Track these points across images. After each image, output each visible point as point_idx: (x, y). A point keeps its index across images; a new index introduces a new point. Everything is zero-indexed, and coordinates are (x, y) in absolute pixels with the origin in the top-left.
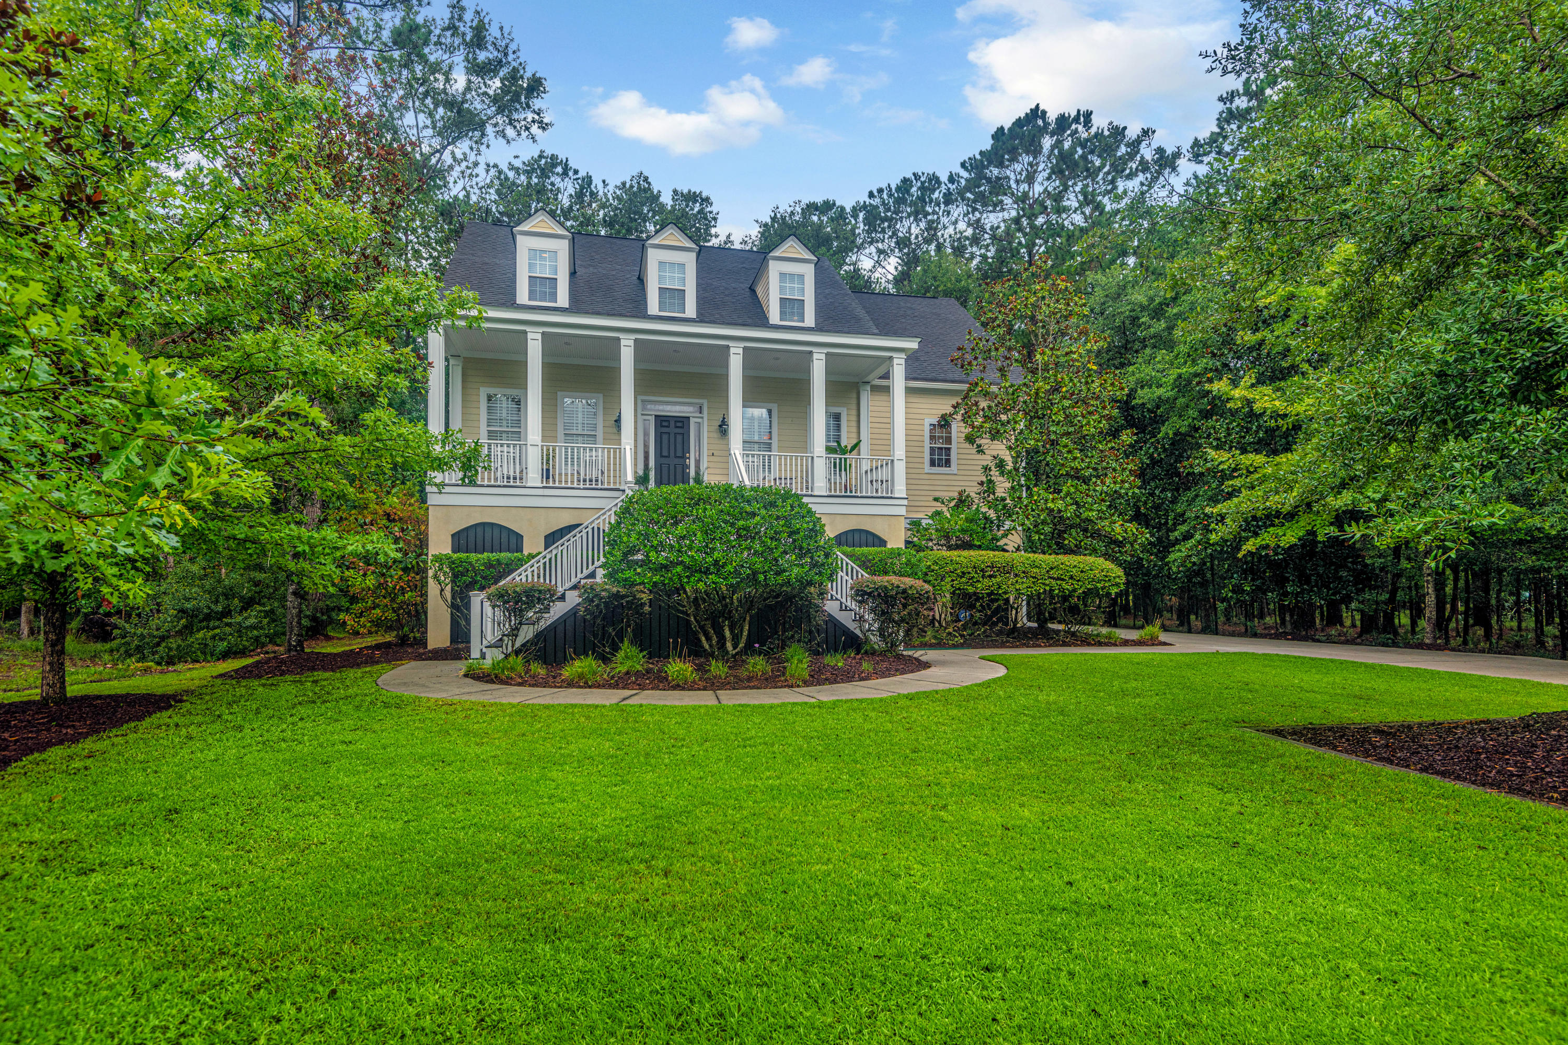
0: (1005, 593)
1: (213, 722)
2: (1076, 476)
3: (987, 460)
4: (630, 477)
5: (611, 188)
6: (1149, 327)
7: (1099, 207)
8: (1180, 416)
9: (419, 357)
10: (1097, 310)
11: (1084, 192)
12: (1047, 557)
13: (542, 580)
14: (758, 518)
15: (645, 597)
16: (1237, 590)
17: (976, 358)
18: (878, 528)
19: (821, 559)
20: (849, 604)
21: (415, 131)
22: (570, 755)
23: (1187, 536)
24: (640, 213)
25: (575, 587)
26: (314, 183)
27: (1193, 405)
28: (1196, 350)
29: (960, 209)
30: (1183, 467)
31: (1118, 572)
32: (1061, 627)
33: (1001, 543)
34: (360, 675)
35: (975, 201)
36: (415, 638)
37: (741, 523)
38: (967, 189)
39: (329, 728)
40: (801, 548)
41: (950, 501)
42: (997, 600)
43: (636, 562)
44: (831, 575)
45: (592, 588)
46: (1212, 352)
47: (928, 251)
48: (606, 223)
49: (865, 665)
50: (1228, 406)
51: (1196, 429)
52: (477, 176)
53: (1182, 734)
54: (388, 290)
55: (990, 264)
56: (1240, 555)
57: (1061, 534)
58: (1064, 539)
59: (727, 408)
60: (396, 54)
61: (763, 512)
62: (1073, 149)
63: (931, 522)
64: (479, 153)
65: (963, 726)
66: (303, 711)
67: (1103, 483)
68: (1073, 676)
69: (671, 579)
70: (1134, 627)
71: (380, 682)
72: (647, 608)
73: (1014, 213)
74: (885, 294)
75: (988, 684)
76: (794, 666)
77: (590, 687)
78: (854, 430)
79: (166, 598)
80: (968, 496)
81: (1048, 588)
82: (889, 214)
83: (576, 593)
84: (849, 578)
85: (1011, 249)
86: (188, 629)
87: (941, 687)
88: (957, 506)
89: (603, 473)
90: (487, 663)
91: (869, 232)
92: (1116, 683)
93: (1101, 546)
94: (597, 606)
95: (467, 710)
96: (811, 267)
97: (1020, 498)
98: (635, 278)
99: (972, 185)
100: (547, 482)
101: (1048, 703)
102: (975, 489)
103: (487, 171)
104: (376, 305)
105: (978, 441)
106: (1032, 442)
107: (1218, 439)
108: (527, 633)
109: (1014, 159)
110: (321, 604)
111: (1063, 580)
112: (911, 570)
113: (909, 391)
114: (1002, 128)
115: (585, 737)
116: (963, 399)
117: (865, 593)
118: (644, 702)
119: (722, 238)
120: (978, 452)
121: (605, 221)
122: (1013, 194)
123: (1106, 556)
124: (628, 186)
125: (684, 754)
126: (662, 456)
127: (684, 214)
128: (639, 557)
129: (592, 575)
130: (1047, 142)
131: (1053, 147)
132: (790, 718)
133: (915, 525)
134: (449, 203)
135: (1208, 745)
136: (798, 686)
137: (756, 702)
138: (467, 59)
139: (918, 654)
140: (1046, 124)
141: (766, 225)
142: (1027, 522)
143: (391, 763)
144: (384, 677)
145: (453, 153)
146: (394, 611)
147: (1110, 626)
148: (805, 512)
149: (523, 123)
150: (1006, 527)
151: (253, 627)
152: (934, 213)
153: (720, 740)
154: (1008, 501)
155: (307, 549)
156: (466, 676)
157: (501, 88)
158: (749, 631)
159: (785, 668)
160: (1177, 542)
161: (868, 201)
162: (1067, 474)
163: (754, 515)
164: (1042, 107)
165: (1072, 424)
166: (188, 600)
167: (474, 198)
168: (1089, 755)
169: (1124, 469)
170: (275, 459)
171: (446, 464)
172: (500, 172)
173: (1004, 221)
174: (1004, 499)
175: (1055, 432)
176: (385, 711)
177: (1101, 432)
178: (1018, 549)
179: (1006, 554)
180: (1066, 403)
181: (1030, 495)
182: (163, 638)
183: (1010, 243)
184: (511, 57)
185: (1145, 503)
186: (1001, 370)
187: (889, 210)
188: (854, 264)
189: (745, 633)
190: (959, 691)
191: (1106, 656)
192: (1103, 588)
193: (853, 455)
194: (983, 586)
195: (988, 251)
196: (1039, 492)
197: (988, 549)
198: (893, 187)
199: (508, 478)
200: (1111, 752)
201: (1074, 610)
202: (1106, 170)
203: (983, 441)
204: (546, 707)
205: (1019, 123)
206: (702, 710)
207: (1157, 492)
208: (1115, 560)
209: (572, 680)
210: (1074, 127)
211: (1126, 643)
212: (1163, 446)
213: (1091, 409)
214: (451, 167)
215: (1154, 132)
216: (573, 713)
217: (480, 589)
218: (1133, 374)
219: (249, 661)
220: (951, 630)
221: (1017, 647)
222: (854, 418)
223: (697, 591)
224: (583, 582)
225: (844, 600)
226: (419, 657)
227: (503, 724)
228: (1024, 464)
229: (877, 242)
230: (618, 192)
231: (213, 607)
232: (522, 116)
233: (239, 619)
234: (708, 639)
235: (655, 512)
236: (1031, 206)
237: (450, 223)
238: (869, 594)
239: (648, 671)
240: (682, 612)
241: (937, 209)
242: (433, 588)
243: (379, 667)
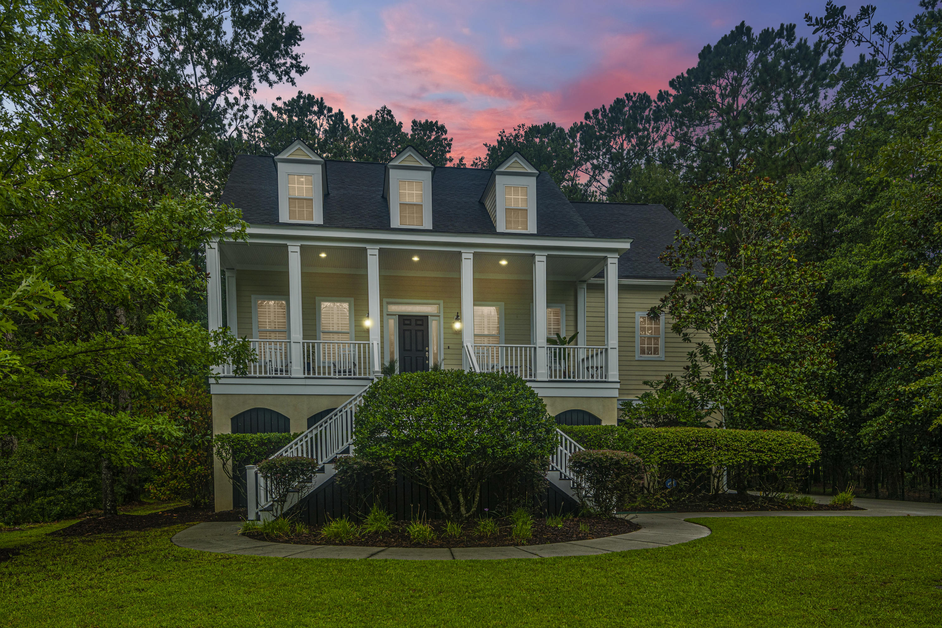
0: (709, 464)
1: (39, 571)
2: (775, 358)
3: (692, 347)
4: (377, 367)
5: (359, 122)
6: (847, 223)
7: (800, 114)
8: (875, 304)
9: (197, 270)
10: (797, 210)
11: (786, 101)
12: (747, 432)
13: (305, 455)
14: (486, 400)
15: (391, 469)
16: (926, 460)
17: (683, 256)
18: (595, 409)
19: (543, 435)
20: (568, 474)
21: (193, 79)
22: (323, 604)
23: (879, 412)
24: (385, 143)
25: (332, 461)
26: (99, 118)
27: (887, 292)
28: (893, 242)
29: (668, 125)
30: (877, 351)
31: (813, 445)
32: (759, 494)
33: (705, 420)
34: (159, 533)
35: (682, 116)
36: (205, 503)
37: (471, 404)
38: (676, 105)
39: (128, 577)
40: (525, 426)
41: (658, 385)
42: (700, 470)
43: (381, 439)
44: (552, 449)
45: (346, 462)
46: (909, 243)
47: (638, 165)
48: (356, 153)
49: (582, 527)
50: (924, 292)
51: (890, 316)
52: (247, 117)
53: (883, 591)
54: (165, 209)
55: (696, 174)
56: (930, 429)
57: (760, 412)
58: (764, 416)
59: (460, 307)
60: (176, 13)
61: (491, 394)
62: (776, 62)
63: (641, 403)
64: (248, 98)
65: (672, 582)
66: (109, 563)
67: (801, 365)
68: (772, 537)
69: (411, 453)
70: (824, 494)
71: (173, 540)
72: (393, 478)
73: (718, 126)
74: (601, 203)
75: (693, 543)
76: (519, 528)
77: (344, 544)
78: (572, 323)
79: (12, 473)
80: (675, 380)
81: (748, 459)
82: (603, 133)
83: (332, 466)
84: (568, 452)
85: (716, 159)
86: (30, 497)
87: (651, 546)
88: (665, 388)
89: (355, 365)
90: (260, 524)
91: (584, 150)
92: (814, 543)
93: (797, 422)
94: (351, 476)
95: (241, 563)
96: (534, 180)
97: (723, 380)
98: (379, 197)
99: (679, 102)
100: (309, 373)
101: (750, 561)
102: (681, 374)
103: (255, 113)
104: (156, 223)
105: (685, 331)
106: (735, 330)
107: (912, 323)
108: (293, 499)
109: (719, 75)
110: (134, 476)
111: (762, 452)
112: (624, 443)
113: (622, 288)
114: (709, 46)
115: (336, 587)
116: (671, 294)
117: (582, 464)
118: (389, 558)
119: (456, 161)
120: (685, 340)
121: (355, 151)
122: (718, 107)
123: (803, 431)
124: (373, 119)
125: (421, 604)
126: (405, 350)
127: (423, 142)
128: (385, 435)
129: (347, 451)
130: (751, 57)
131: (756, 62)
132: (515, 572)
133: (627, 405)
134: (225, 142)
135: (909, 603)
136: (523, 545)
137: (486, 559)
138: (233, 14)
139: (629, 517)
140: (751, 40)
141: (494, 147)
142: (729, 401)
143: (172, 608)
144: (177, 535)
145: (226, 99)
146: (188, 482)
147: (805, 492)
148: (528, 394)
149: (283, 68)
150: (710, 406)
151: (80, 495)
152: (645, 129)
153: (453, 591)
154: (712, 383)
155: (106, 430)
156: (243, 534)
157: (263, 38)
158: (480, 497)
159: (511, 529)
160: (869, 417)
161: (584, 121)
162: (768, 358)
163: (482, 397)
164: (747, 24)
165: (772, 312)
166: (28, 473)
167: (245, 137)
168: (793, 610)
169: (821, 353)
170: (81, 356)
171: (220, 358)
172: (266, 113)
173: (709, 133)
174: (707, 382)
175: (756, 320)
176: (174, 564)
177: (800, 320)
178: (720, 426)
179: (710, 430)
180: (768, 294)
181: (733, 378)
182: (11, 504)
183: (715, 153)
184: (270, 9)
185: (839, 384)
186: (706, 266)
187: (603, 129)
188: (572, 179)
189: (477, 499)
190: (668, 550)
191: (803, 520)
192: (799, 459)
193: (571, 346)
194: (687, 458)
195: (693, 161)
196: (741, 375)
197: (693, 425)
198: (607, 108)
199: (276, 371)
200: (814, 607)
201: (773, 478)
202: (807, 80)
203: (689, 331)
204: (306, 561)
205: (725, 40)
206: (438, 565)
207: (850, 374)
208: (810, 434)
209: (330, 538)
210: (777, 41)
211: (820, 508)
212: (858, 331)
213: (792, 298)
214: (225, 111)
215: (874, 9)
216: (328, 567)
217: (255, 463)
218: (831, 266)
219: (74, 522)
220: (659, 496)
221: (718, 511)
222: (572, 313)
223: (433, 463)
224: (338, 456)
225: (563, 471)
226: (208, 519)
227: (268, 576)
228: (726, 350)
229: (593, 158)
230: (365, 125)
231: (49, 479)
232: (282, 61)
233: (68, 488)
234: (445, 504)
235: (396, 395)
236: (735, 118)
237: (226, 160)
238: (586, 465)
239: (394, 531)
240: (422, 481)
241: (647, 126)
242: (217, 462)
243: (175, 527)
